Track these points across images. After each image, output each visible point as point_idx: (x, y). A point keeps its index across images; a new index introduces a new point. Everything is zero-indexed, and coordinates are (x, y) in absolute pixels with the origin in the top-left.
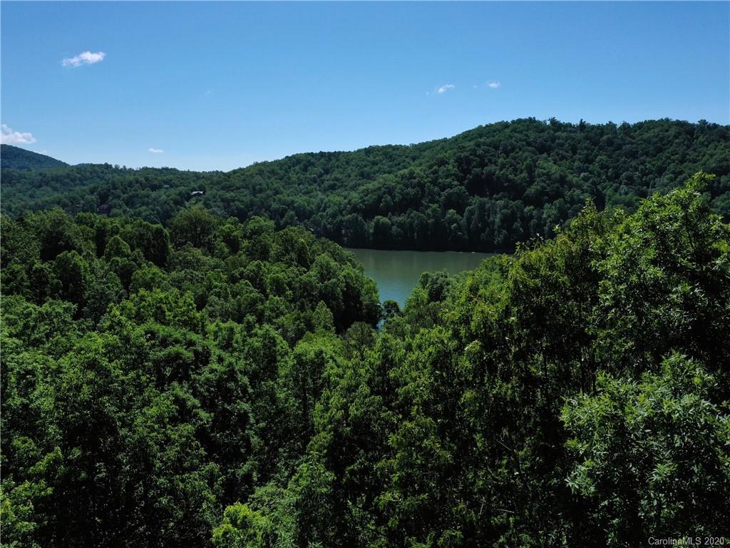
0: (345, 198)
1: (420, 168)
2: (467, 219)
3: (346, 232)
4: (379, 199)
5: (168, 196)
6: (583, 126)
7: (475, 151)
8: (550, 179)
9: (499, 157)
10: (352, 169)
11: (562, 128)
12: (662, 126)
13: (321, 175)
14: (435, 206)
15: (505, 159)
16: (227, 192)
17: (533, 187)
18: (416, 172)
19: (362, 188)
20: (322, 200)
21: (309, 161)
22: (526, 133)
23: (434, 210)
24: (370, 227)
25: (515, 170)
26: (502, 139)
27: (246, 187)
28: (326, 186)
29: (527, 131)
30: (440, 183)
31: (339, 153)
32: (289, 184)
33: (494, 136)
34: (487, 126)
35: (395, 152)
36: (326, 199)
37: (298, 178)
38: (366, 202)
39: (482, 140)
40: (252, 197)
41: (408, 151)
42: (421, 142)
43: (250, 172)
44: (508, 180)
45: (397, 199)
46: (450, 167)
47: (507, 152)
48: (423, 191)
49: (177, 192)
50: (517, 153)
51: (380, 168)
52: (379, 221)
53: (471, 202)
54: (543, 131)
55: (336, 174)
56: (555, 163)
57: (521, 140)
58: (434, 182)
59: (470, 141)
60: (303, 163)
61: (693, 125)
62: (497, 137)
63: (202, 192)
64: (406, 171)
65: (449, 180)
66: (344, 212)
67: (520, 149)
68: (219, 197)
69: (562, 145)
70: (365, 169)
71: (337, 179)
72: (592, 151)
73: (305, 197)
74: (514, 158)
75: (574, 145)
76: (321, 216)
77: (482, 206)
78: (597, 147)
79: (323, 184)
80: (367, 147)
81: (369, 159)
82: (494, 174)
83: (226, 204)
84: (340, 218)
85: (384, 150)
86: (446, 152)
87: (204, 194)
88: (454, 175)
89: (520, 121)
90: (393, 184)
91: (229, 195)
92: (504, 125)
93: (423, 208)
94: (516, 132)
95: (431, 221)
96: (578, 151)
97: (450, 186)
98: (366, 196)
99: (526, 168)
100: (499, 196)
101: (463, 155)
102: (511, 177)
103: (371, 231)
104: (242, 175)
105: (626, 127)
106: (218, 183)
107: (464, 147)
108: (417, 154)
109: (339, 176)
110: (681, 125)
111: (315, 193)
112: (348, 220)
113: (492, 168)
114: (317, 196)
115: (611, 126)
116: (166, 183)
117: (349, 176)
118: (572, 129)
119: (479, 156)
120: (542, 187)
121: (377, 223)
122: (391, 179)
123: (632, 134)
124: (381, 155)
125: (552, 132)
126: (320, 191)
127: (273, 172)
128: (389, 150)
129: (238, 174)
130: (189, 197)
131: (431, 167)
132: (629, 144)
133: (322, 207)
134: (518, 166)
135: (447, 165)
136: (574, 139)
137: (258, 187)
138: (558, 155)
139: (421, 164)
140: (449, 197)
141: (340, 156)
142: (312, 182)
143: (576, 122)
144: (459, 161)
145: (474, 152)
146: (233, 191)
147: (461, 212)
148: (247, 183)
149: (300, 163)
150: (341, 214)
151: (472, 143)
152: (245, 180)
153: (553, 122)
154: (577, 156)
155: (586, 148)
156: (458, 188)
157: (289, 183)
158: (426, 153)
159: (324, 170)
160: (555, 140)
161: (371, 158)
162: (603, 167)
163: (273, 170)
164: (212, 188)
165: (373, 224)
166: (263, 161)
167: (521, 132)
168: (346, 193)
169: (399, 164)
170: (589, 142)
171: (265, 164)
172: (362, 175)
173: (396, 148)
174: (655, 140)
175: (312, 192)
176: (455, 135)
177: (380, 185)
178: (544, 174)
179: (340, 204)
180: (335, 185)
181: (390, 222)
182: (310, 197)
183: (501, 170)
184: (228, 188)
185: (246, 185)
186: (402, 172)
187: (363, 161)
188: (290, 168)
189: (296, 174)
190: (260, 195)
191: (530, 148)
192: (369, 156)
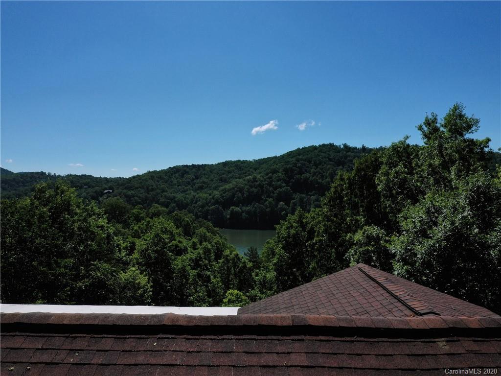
0: (210, 195)
1: (260, 175)
2: (292, 208)
3: (211, 217)
4: (234, 195)
5: (87, 193)
6: (364, 149)
9: (311, 168)
10: (214, 176)
11: (351, 150)
13: (193, 180)
14: (271, 200)
15: (315, 169)
16: (129, 190)
18: (258, 177)
19: (221, 188)
20: (194, 196)
21: (185, 171)
22: (328, 153)
23: (270, 203)
24: (227, 214)
25: (322, 177)
26: (313, 156)
28: (197, 187)
29: (329, 151)
30: (273, 185)
31: (205, 165)
32: (172, 185)
33: (308, 155)
34: (303, 148)
35: (242, 165)
36: (197, 196)
37: (178, 182)
38: (225, 198)
39: (300, 157)
40: (146, 194)
41: (252, 164)
42: (260, 158)
43: (145, 178)
44: (318, 183)
46: (280, 174)
47: (316, 165)
48: (263, 190)
49: (94, 191)
50: (323, 165)
51: (233, 175)
53: (294, 198)
54: (339, 152)
55: (204, 179)
57: (325, 157)
58: (270, 184)
59: (292, 158)
60: (181, 172)
62: (309, 155)
63: (111, 191)
64: (251, 177)
65: (279, 183)
66: (209, 204)
67: (325, 164)
68: (124, 194)
70: (223, 176)
71: (204, 182)
73: (182, 195)
74: (322, 169)
76: (194, 207)
77: (301, 200)
79: (194, 185)
80: (224, 161)
81: (225, 169)
82: (309, 179)
83: (128, 198)
84: (207, 208)
85: (236, 163)
86: (277, 165)
87: (113, 192)
88: (283, 179)
89: (324, 145)
90: (242, 185)
91: (130, 193)
92: (314, 148)
93: (263, 201)
94: (322, 152)
95: (268, 210)
97: (281, 187)
98: (224, 193)
99: (329, 175)
100: (312, 193)
101: (288, 166)
102: (320, 181)
103: (228, 217)
104: (139, 179)
106: (123, 184)
107: (289, 162)
108: (257, 166)
109: (206, 180)
111: (189, 192)
112: (212, 209)
113: (307, 175)
114: (191, 193)
115: (382, 149)
116: (85, 184)
117: (212, 180)
118: (357, 151)
119: (299, 167)
121: (232, 211)
122: (241, 182)
124: (234, 167)
125: (344, 152)
126: (193, 190)
127: (160, 178)
128: (239, 163)
129: (137, 179)
130: (102, 194)
131: (267, 174)
133: (194, 201)
134: (324, 174)
135: (278, 173)
137: (150, 188)
138: (349, 167)
139: (260, 173)
140: (280, 194)
141: (206, 168)
142: (187, 184)
143: (359, 146)
144: (286, 171)
145: (295, 165)
146: (133, 190)
147: (287, 204)
149: (179, 172)
150: (208, 205)
151: (294, 159)
152: (141, 183)
153: (345, 146)
156: (285, 188)
158: (263, 166)
159: (195, 176)
160: (347, 157)
161: (227, 169)
163: (161, 176)
164: (118, 188)
165: (229, 212)
166: (154, 170)
167: (325, 152)
168: (211, 191)
169: (246, 173)
171: (155, 172)
172: (221, 180)
173: (244, 162)
175: (187, 190)
176: (282, 154)
177: (233, 186)
179: (207, 199)
180: (203, 186)
181: (240, 210)
182: (186, 194)
183: (313, 177)
184: (129, 188)
185: (142, 186)
186: (248, 177)
187: (222, 170)
188: (172, 175)
189: (176, 179)
190: (152, 193)
191: (331, 162)
192: (225, 167)
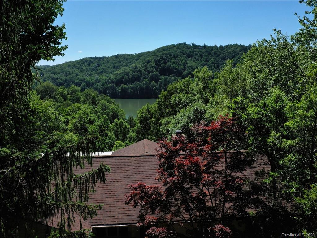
0: (108, 77)
1: (139, 64)
2: (160, 85)
3: (109, 92)
4: (123, 77)
6: (205, 46)
7: (162, 57)
8: (192, 68)
9: (172, 60)
10: (110, 65)
11: (197, 47)
12: (235, 47)
13: (96, 67)
14: (146, 80)
15: (174, 60)
16: (54, 75)
17: (185, 71)
19: (115, 73)
20: (97, 78)
21: (91, 61)
22: (183, 49)
23: (146, 82)
24: (119, 89)
25: (179, 65)
26: (173, 52)
27: (63, 73)
28: (99, 72)
30: (148, 70)
31: (104, 57)
33: (170, 51)
34: (167, 46)
35: (128, 57)
36: (99, 78)
37: (86, 69)
38: (117, 79)
39: (165, 52)
40: (66, 77)
41: (134, 57)
42: (139, 53)
43: (64, 66)
44: (176, 69)
45: (130, 77)
47: (175, 58)
48: (141, 74)
50: (179, 57)
51: (122, 64)
52: (123, 87)
53: (161, 78)
54: (189, 48)
55: (103, 67)
56: (194, 62)
57: (180, 52)
58: (146, 70)
59: (160, 52)
60: (88, 62)
61: (246, 46)
62: (171, 51)
63: (42, 75)
64: (134, 65)
65: (152, 69)
67: (180, 56)
68: (51, 77)
69: (197, 54)
70: (116, 64)
71: (103, 69)
72: (209, 57)
73: (89, 77)
74: (178, 60)
75: (201, 54)
76: (98, 85)
77: (165, 80)
78: (210, 56)
79: (97, 71)
80: (116, 55)
82: (170, 66)
83: (54, 80)
84: (106, 85)
85: (124, 56)
86: (150, 57)
88: (154, 67)
89: (180, 44)
90: (128, 71)
91: (55, 76)
92: (174, 46)
93: (141, 81)
94: (178, 49)
95: (144, 86)
96: (203, 57)
97: (152, 71)
98: (117, 76)
99: (183, 64)
100: (172, 75)
101: (157, 58)
102: (177, 67)
103: (120, 91)
104: (60, 67)
105: (221, 47)
106: (49, 71)
107: (158, 55)
108: (138, 58)
109: (105, 67)
110: (242, 46)
111: (94, 75)
112: (110, 86)
113: (169, 64)
114: (95, 76)
115: (216, 46)
117: (109, 67)
118: (201, 48)
119: (164, 59)
120: (189, 71)
121: (122, 88)
122: (127, 69)
123: (224, 50)
124: (123, 58)
125: (193, 49)
126: (96, 74)
127: (75, 66)
128: (126, 56)
129: (59, 67)
131: (144, 64)
132: (222, 54)
133: (98, 81)
134: (179, 63)
135: (151, 63)
136: (201, 52)
137: (68, 73)
138: (195, 58)
139: (140, 62)
140: (152, 76)
141: (104, 59)
142: (92, 70)
143: (202, 45)
144: (156, 61)
146: (57, 74)
147: (157, 82)
148: (63, 71)
149: (86, 62)
150: (106, 84)
151: (161, 53)
152: (62, 69)
153: (193, 44)
154: (203, 59)
155: (206, 56)
156: (156, 72)
157: (82, 71)
158: (142, 58)
159: (97, 65)
160: (194, 52)
161: (118, 60)
162: (213, 63)
164: (47, 73)
165: (120, 88)
166: (70, 61)
167: (180, 49)
168: (108, 75)
169: (130, 62)
170: (207, 53)
172: (114, 67)
173: (129, 55)
174: (232, 52)
175: (93, 74)
176: (154, 50)
177: (123, 71)
178: (190, 66)
179: (106, 80)
180: (103, 71)
181: (127, 87)
182: (92, 77)
183: (173, 65)
184: (54, 73)
185: (63, 72)
186: (132, 66)
187: (115, 61)
188: (82, 64)
189: (85, 67)
190: (69, 76)
191: (184, 56)
192: (117, 59)
